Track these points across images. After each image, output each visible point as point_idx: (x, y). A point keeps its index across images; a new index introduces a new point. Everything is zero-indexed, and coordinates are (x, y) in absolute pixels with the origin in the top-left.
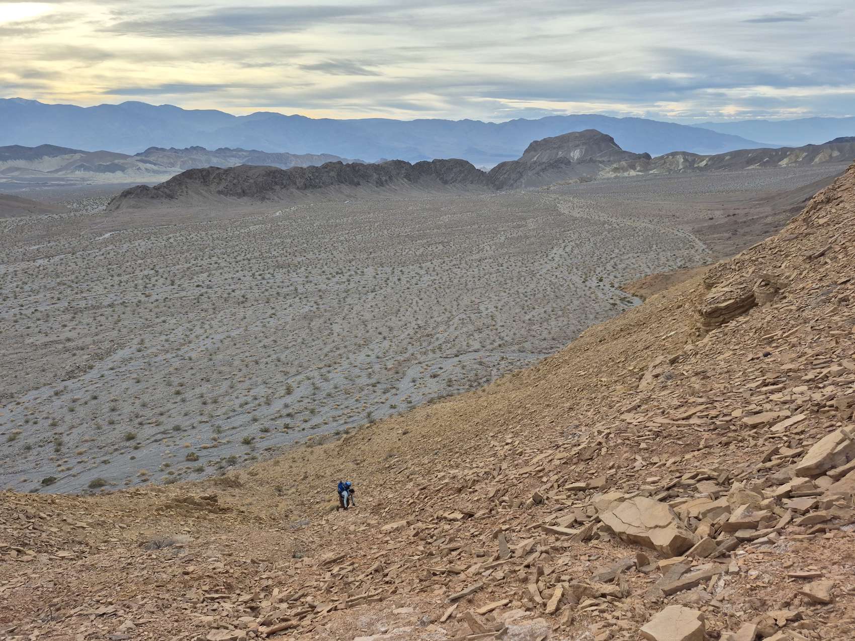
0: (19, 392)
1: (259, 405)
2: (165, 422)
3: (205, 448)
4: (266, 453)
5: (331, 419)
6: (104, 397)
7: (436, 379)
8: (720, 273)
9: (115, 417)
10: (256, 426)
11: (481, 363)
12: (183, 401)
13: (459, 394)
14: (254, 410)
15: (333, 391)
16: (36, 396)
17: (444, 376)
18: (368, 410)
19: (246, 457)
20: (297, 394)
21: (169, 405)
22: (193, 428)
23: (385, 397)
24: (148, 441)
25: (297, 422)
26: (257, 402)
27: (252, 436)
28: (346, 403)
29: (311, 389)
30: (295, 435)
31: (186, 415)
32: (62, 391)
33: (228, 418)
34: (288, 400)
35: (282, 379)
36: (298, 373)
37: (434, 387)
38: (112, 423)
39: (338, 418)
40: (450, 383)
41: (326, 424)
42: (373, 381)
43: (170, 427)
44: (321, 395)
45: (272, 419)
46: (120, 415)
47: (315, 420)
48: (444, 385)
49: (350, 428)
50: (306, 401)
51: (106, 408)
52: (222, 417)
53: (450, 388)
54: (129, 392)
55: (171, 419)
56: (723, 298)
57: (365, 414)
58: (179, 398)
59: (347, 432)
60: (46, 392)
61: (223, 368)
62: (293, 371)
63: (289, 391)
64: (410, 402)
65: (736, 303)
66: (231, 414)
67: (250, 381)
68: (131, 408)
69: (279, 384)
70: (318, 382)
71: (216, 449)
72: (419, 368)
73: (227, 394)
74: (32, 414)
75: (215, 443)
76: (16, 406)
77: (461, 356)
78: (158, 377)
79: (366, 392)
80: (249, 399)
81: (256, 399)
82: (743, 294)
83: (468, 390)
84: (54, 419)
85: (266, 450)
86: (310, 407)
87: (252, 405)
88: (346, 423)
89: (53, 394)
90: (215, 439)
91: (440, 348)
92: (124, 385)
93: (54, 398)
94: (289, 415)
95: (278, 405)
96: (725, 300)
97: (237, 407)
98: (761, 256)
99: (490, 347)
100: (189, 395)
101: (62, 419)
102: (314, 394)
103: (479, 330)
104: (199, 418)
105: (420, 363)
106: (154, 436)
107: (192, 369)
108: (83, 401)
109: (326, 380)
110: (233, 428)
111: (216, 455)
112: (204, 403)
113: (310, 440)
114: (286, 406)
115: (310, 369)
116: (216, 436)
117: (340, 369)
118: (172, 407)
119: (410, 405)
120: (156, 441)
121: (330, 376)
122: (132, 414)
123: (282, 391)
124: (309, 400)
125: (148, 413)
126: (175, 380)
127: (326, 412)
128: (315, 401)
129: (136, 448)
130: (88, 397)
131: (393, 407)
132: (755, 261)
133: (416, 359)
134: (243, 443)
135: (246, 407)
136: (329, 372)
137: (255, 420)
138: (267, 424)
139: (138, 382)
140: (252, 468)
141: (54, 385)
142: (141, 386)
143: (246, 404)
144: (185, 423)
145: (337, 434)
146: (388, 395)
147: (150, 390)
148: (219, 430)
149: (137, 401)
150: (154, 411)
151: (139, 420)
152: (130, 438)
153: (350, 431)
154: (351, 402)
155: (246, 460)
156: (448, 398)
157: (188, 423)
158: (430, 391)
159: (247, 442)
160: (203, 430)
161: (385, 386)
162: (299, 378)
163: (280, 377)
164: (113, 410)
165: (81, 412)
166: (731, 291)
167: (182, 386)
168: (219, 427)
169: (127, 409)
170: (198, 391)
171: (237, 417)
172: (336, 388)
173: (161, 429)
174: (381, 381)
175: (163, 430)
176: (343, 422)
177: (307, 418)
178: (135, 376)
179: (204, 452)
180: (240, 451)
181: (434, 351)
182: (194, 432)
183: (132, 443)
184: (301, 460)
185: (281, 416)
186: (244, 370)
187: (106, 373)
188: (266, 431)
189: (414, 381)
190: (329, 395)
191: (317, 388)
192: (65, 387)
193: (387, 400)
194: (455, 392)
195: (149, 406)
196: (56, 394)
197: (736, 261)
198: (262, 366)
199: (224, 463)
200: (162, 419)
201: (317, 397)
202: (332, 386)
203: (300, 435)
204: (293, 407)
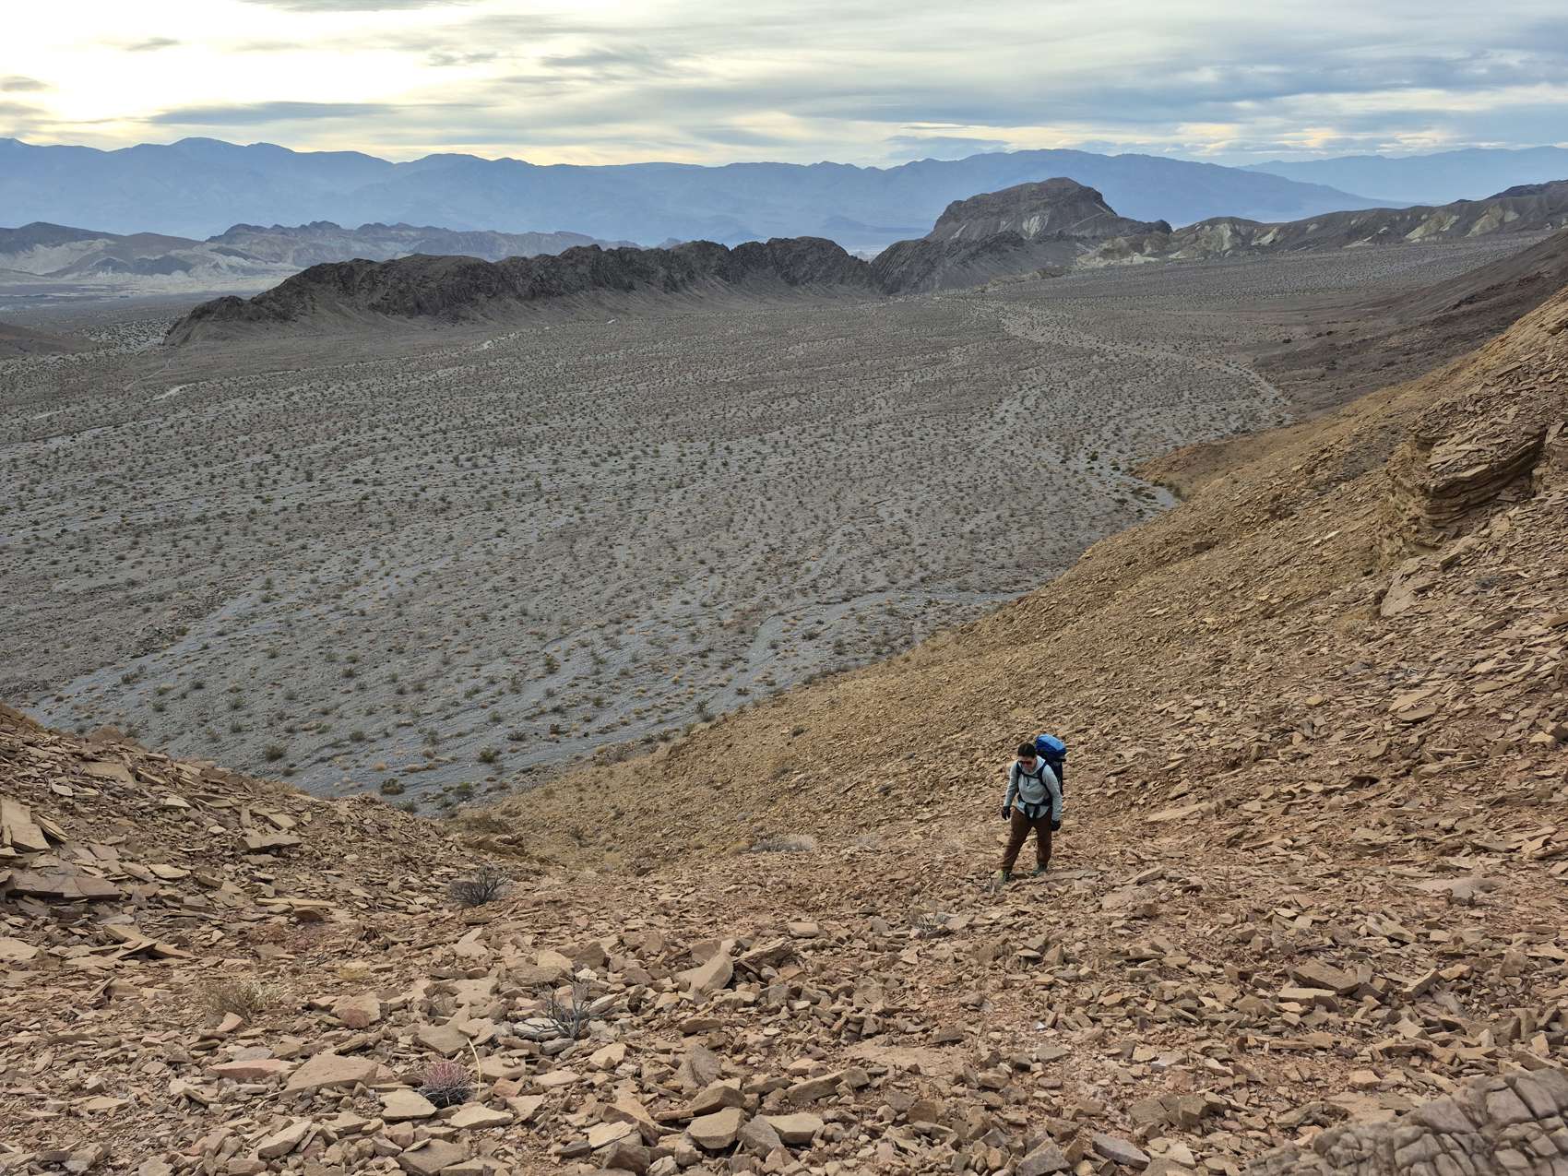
0: (57, 679)
1: (501, 693)
2: (335, 726)
3: (413, 771)
4: (526, 779)
5: (634, 716)
6: (214, 685)
7: (814, 642)
8: (1445, 420)
9: (240, 718)
10: (500, 732)
11: (892, 613)
12: (362, 688)
13: (858, 667)
14: (493, 703)
15: (631, 666)
16: (91, 686)
17: (828, 635)
18: (697, 700)
19: (490, 785)
20: (567, 673)
21: (337, 697)
22: (387, 735)
23: (724, 675)
24: (309, 761)
25: (573, 721)
26: (496, 688)
27: (496, 747)
28: (657, 688)
29: (589, 665)
30: (572, 745)
31: (370, 713)
32: (136, 676)
33: (448, 717)
34: (552, 683)
35: (535, 647)
36: (563, 636)
37: (812, 657)
38: (237, 730)
39: (645, 715)
40: (840, 648)
41: (625, 724)
42: (701, 647)
43: (345, 734)
44: (610, 674)
45: (527, 718)
46: (249, 716)
47: (605, 719)
48: (828, 652)
49: (669, 732)
50: (585, 684)
51: (222, 703)
52: (436, 715)
53: (842, 657)
54: (260, 675)
55: (344, 722)
56: (1465, 462)
57: (692, 706)
58: (352, 684)
59: (665, 739)
60: (108, 678)
61: (425, 630)
62: (553, 631)
63: (551, 668)
64: (772, 684)
65: (1490, 470)
66: (452, 710)
67: (478, 652)
68: (268, 704)
69: (531, 656)
70: (601, 650)
71: (433, 773)
72: (780, 623)
73: (438, 675)
74: (89, 717)
75: (430, 762)
76: (56, 705)
77: (854, 601)
78: (307, 647)
79: (690, 667)
80: (482, 683)
81: (493, 683)
82: (1503, 455)
83: (874, 661)
84: (130, 725)
85: (524, 772)
86: (594, 694)
87: (488, 693)
88: (660, 722)
89: (120, 680)
90: (428, 755)
91: (815, 587)
92: (250, 663)
93: (124, 688)
94: (556, 710)
95: (533, 694)
96: (1469, 467)
97: (460, 698)
98: (1526, 387)
99: (906, 583)
100: (369, 677)
101: (144, 725)
102: (597, 673)
103: (882, 554)
104: (396, 719)
105: (780, 614)
106: (317, 751)
107: (368, 631)
108: (178, 692)
109: (616, 647)
110: (460, 735)
111: (434, 782)
112: (401, 692)
113: (600, 752)
114: (550, 694)
115: (584, 628)
116: (430, 749)
117: (637, 627)
118: (343, 699)
119: (772, 689)
120: (322, 760)
121: (623, 639)
122: (272, 715)
123: (538, 668)
124: (589, 683)
125: (298, 710)
126: (342, 652)
127: (624, 704)
128: (600, 684)
129: (288, 774)
130: (185, 684)
131: (741, 692)
132: (1513, 396)
133: (773, 607)
134: (480, 761)
135: (478, 697)
136: (619, 633)
137: (497, 720)
138: (521, 726)
139: (273, 656)
140: (506, 804)
141: (119, 664)
142: (279, 663)
143: (477, 691)
144: (371, 728)
145: (649, 741)
146: (731, 672)
147: (298, 670)
148: (433, 739)
149: (278, 692)
150: (311, 708)
151: (286, 724)
152: (274, 755)
153: (671, 735)
154: (665, 685)
155: (489, 790)
156: (839, 674)
157: (376, 727)
158: (806, 663)
159: (487, 759)
160: (406, 740)
161: (724, 656)
162: (566, 644)
163: (530, 643)
164: (236, 707)
165: (178, 712)
166: (1479, 450)
167: (354, 662)
168: (433, 732)
169: (260, 705)
170: (384, 670)
171: (462, 716)
172: (635, 661)
173: (329, 738)
174: (716, 647)
175: (332, 741)
176: (654, 720)
177: (589, 715)
178: (266, 646)
179: (412, 779)
180: (478, 775)
181: (804, 592)
182: (389, 743)
183: (279, 765)
184: (593, 787)
185: (542, 713)
186: (464, 631)
187: (212, 641)
188: (519, 738)
189: (774, 647)
190: (624, 673)
191: (601, 662)
192: (141, 669)
193: (729, 680)
194: (852, 663)
195: (300, 698)
196: (126, 681)
197: (1475, 398)
198: (495, 624)
199: (451, 797)
200: (327, 721)
201: (604, 677)
202: (627, 658)
203: (581, 745)
204: (562, 696)
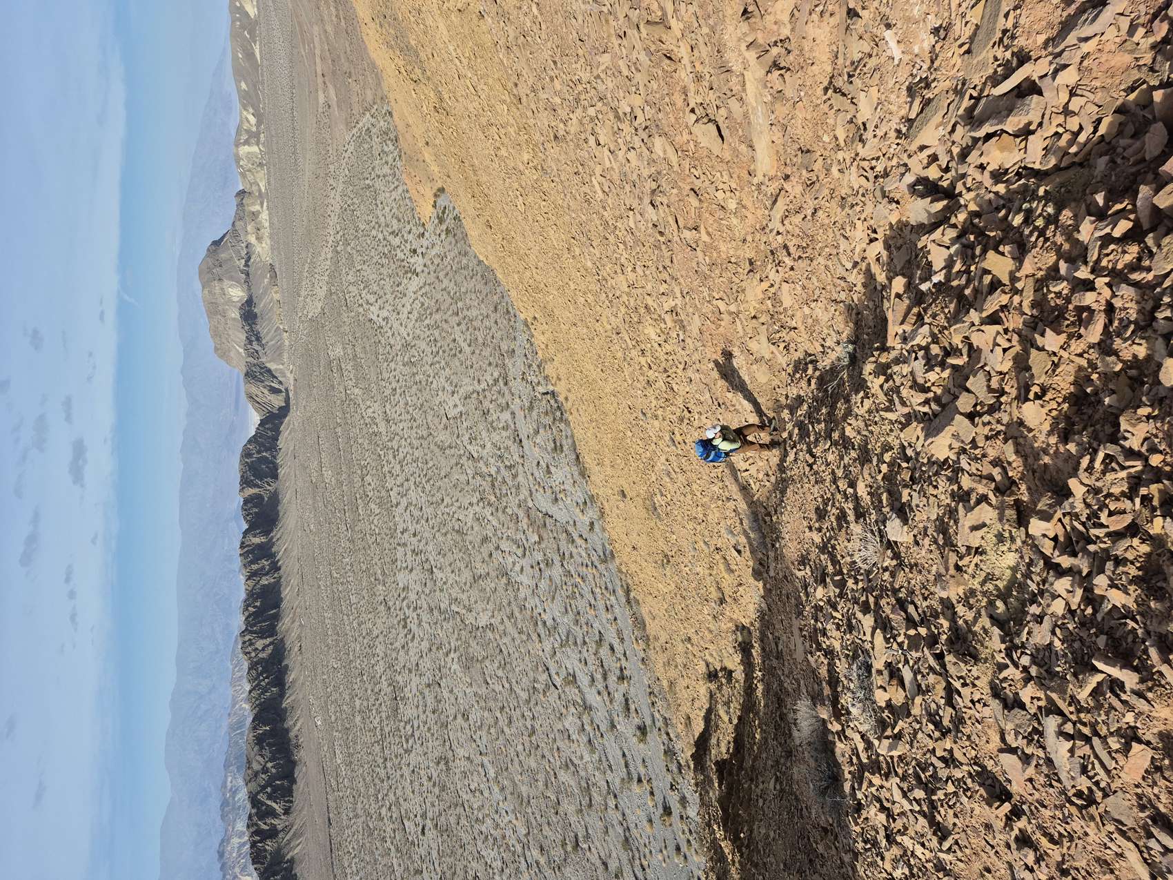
1: (592, 723)
2: (617, 862)
3: (652, 794)
11: (531, 408)
12: (587, 838)
14: (599, 729)
20: (575, 668)
21: (594, 858)
22: (625, 819)
23: (578, 541)
25: (612, 664)
26: (587, 727)
27: (634, 728)
28: (588, 595)
33: (610, 767)
34: (584, 680)
35: (555, 694)
36: (547, 670)
37: (562, 473)
39: (609, 606)
41: (616, 620)
42: (557, 559)
43: (624, 855)
44: (577, 634)
45: (611, 702)
48: (560, 459)
50: (585, 654)
52: (609, 777)
53: (565, 449)
55: (614, 854)
57: (602, 566)
61: (541, 782)
62: (543, 678)
63: (572, 679)
64: (585, 503)
67: (558, 740)
69: (563, 697)
70: (559, 638)
71: (654, 779)
72: (539, 496)
73: (576, 774)
77: (521, 436)
79: (572, 568)
80: (583, 738)
81: (583, 729)
86: (593, 648)
87: (591, 733)
91: (510, 467)
94: (605, 677)
95: (592, 696)
97: (595, 758)
100: (578, 832)
102: (576, 643)
103: (485, 413)
105: (531, 495)
109: (556, 627)
110: (624, 757)
113: (639, 644)
114: (592, 682)
115: (541, 653)
117: (540, 609)
118: (596, 854)
119: (589, 504)
121: (550, 622)
123: (572, 692)
124: (584, 650)
126: (558, 853)
127: (600, 622)
128: (585, 642)
131: (592, 528)
133: (525, 500)
134: (644, 742)
135: (594, 742)
136: (545, 625)
137: (612, 727)
138: (618, 707)
140: (679, 726)
143: (590, 743)
144: (618, 832)
146: (576, 536)
148: (628, 782)
154: (585, 589)
155: (668, 735)
156: (578, 451)
157: (618, 828)
158: (569, 476)
159: (643, 735)
160: (628, 804)
161: (564, 541)
162: (553, 668)
163: (553, 697)
167: (566, 843)
168: (622, 780)
170: (572, 818)
171: (609, 755)
172: (566, 613)
173: (627, 868)
174: (557, 547)
175: (629, 866)
177: (609, 651)
179: (658, 796)
180: (655, 743)
181: (515, 476)
182: (630, 818)
185: (607, 689)
186: (543, 750)
188: (627, 710)
189: (557, 501)
190: (577, 622)
193: (582, 537)
194: (570, 441)
200: (613, 868)
201: (579, 638)
202: (565, 619)
203: (632, 659)
204: (593, 673)
